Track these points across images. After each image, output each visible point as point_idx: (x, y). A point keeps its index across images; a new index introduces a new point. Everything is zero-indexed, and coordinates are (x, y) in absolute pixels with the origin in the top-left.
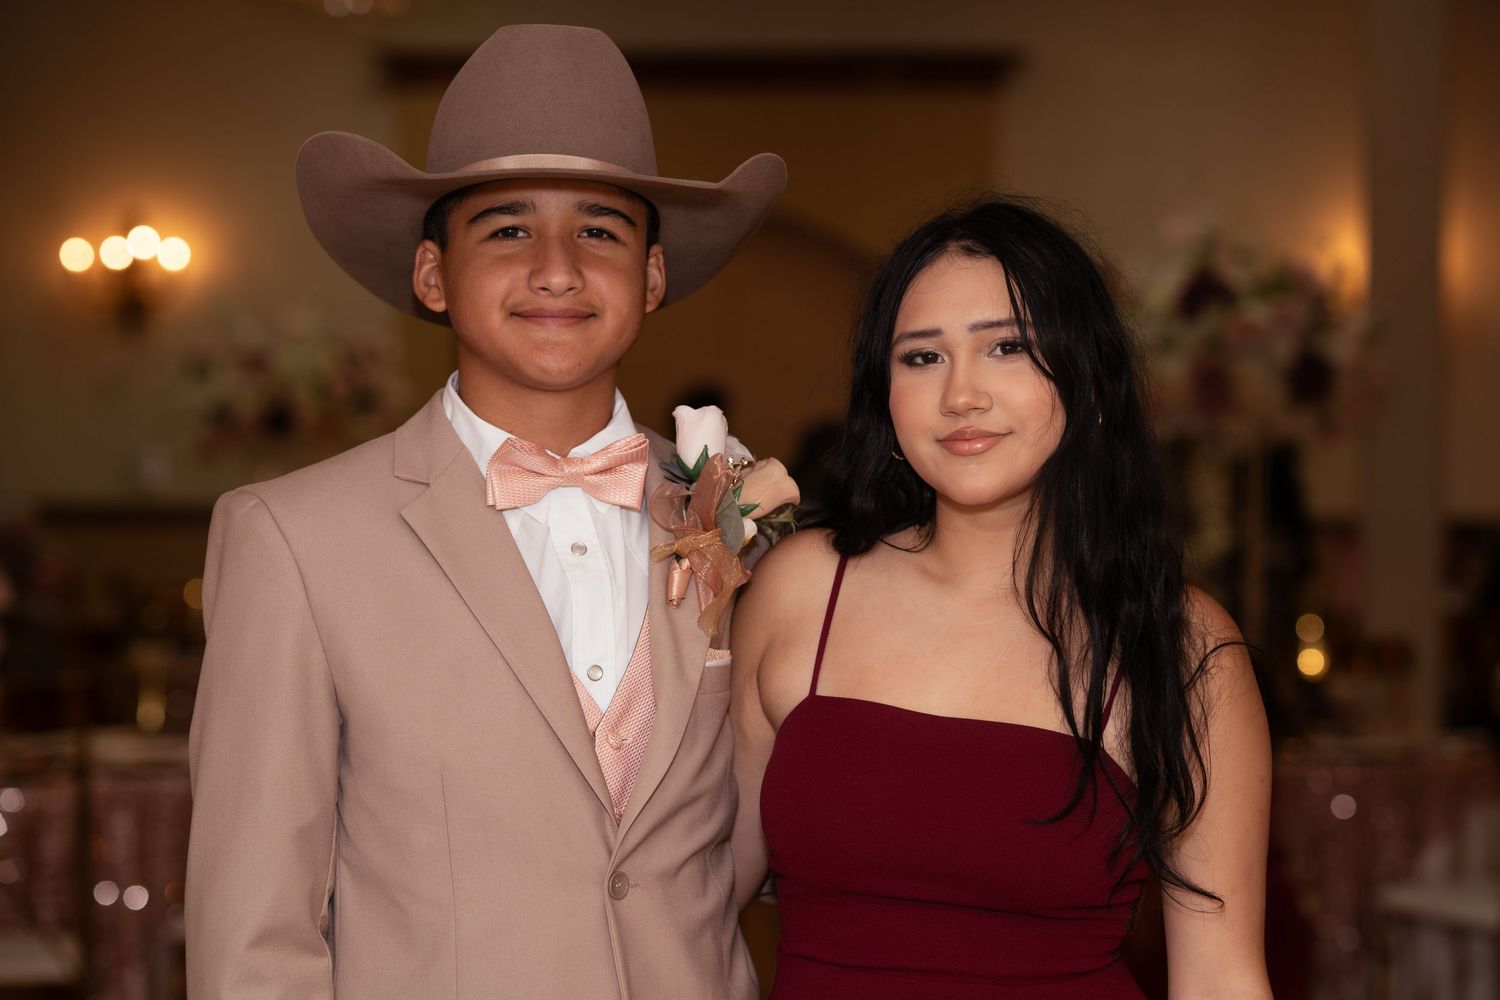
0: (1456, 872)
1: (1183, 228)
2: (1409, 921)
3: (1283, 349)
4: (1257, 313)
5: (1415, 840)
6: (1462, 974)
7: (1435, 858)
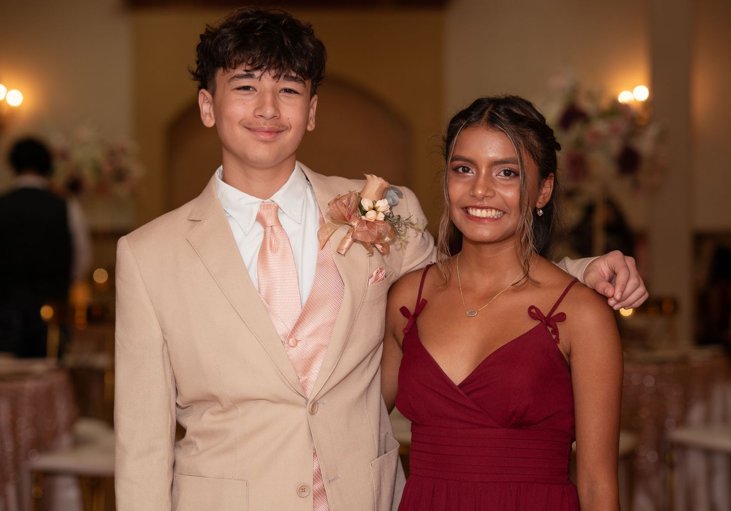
0: (708, 420)
1: (560, 82)
2: (683, 447)
3: (615, 146)
4: (601, 127)
5: (686, 404)
6: (710, 473)
7: (697, 413)
